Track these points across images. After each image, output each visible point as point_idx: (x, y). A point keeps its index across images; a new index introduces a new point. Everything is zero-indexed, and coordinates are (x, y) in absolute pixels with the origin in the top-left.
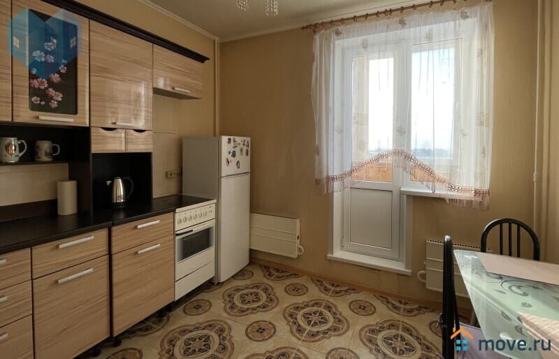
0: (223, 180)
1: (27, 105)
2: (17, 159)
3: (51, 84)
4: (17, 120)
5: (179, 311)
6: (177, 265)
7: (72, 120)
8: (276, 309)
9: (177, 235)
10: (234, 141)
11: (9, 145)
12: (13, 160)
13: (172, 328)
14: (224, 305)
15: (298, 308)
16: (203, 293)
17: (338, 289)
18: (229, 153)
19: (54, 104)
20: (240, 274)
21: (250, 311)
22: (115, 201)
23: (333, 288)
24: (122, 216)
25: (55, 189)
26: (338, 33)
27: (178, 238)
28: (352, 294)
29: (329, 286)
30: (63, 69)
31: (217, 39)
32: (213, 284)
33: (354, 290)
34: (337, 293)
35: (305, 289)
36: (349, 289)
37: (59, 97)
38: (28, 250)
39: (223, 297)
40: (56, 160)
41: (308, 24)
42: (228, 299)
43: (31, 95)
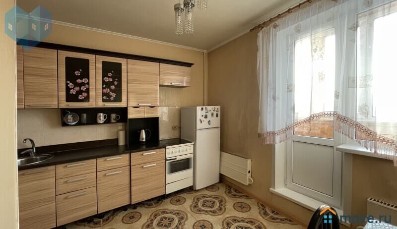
0: (198, 132)
1: (101, 100)
2: (103, 122)
3: (111, 90)
4: (97, 106)
5: (168, 200)
6: (167, 176)
7: (118, 105)
8: (221, 216)
9: (167, 160)
10: (206, 109)
11: (100, 116)
12: (101, 122)
13: (160, 208)
14: (191, 203)
15: (235, 220)
16: (185, 194)
17: (276, 216)
18: (202, 116)
19: (112, 98)
20: (210, 188)
21: (204, 212)
22: (141, 140)
23: (271, 214)
24: (144, 147)
25: (118, 134)
26: (275, 27)
27: (167, 162)
28: (286, 224)
29: (269, 212)
30: (116, 83)
31: (205, 51)
32: (193, 190)
33: (290, 221)
34: (273, 219)
35: (249, 209)
36: (286, 219)
37: (114, 95)
38: (95, 160)
39: (194, 199)
40: (118, 122)
41: (254, 27)
42: (196, 201)
43: (103, 96)
